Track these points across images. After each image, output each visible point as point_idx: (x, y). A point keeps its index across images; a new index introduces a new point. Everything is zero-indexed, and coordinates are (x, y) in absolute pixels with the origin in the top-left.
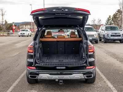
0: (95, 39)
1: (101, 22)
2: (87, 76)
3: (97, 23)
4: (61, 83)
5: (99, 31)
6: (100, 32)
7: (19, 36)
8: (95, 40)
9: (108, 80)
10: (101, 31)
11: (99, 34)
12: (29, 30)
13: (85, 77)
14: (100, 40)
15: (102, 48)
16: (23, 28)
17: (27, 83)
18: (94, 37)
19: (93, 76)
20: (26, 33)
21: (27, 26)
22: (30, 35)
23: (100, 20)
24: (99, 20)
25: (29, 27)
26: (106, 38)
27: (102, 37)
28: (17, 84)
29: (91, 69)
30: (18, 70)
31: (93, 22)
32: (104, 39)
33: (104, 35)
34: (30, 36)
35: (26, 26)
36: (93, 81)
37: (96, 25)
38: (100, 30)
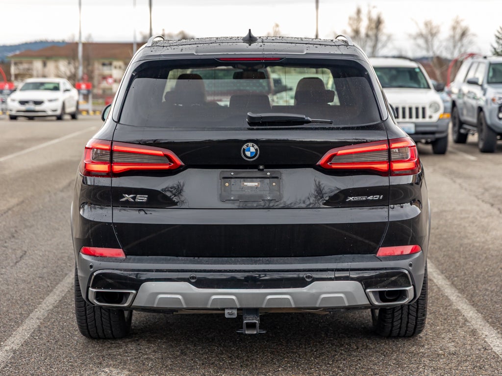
0: (433, 133)
1: (471, 43)
2: (382, 296)
3: (446, 48)
4: (251, 326)
5: (455, 90)
6: (461, 94)
7: (13, 118)
8: (430, 138)
9: (493, 324)
10: (466, 88)
11: (454, 104)
12: (65, 84)
13: (372, 296)
14: (461, 139)
15: (468, 177)
16: (27, 74)
17: (78, 336)
18: (427, 120)
19: (411, 295)
20: (51, 101)
21: (51, 65)
22: (70, 109)
23: (463, 34)
24: (459, 32)
25: (64, 66)
26: (490, 128)
27: (471, 118)
28: (26, 343)
29: (402, 257)
30: (24, 281)
31: (421, 42)
32: (480, 132)
33: (480, 109)
34: (74, 116)
35: (45, 65)
36: (411, 326)
37: (441, 61)
38: (458, 85)
